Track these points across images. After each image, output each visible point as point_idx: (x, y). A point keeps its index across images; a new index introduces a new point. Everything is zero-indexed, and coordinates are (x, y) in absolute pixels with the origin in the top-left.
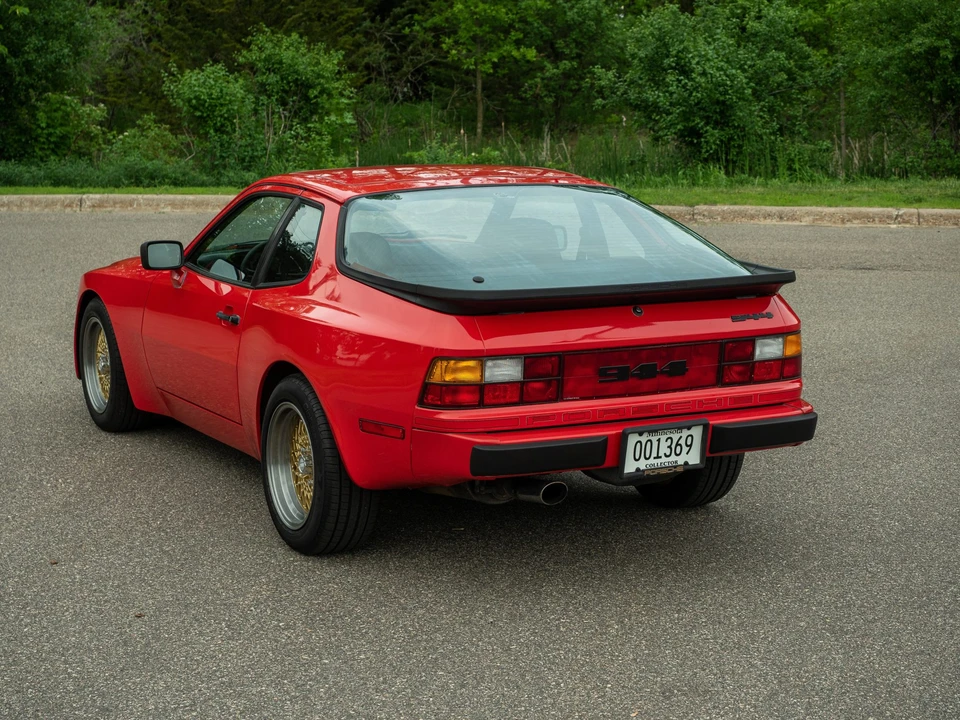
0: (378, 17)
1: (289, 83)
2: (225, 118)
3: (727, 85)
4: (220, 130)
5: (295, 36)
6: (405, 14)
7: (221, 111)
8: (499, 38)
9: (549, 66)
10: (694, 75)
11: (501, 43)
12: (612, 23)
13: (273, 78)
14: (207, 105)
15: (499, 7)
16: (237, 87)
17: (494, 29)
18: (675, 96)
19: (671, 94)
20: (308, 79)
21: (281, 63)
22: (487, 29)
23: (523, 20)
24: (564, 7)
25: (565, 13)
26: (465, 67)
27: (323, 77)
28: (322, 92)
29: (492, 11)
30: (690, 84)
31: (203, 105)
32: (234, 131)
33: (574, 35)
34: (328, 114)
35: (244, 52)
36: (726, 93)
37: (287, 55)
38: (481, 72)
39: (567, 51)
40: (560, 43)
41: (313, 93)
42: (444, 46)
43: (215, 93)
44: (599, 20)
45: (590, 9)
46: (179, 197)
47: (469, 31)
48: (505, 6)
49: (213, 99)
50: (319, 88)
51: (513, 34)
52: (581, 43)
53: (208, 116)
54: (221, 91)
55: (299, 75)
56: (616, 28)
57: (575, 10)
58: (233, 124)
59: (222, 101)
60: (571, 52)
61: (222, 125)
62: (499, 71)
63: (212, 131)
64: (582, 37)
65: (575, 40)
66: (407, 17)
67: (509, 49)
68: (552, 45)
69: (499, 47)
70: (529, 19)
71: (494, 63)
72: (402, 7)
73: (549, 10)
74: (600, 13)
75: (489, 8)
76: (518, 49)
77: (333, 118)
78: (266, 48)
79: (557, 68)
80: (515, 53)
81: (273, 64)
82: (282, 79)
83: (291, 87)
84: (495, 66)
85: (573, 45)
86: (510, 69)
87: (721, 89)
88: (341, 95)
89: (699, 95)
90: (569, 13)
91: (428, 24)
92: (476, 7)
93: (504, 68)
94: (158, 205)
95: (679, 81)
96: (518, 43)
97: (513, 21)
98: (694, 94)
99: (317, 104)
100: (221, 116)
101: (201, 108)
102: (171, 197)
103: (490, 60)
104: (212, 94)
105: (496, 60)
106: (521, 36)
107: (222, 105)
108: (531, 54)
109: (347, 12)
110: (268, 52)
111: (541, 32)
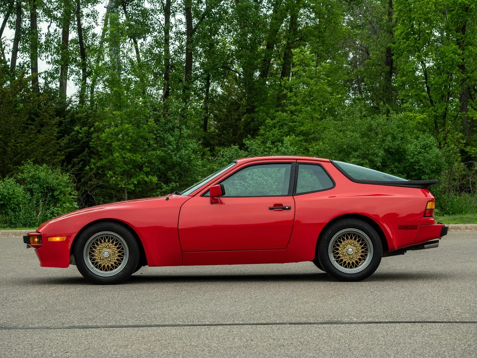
0: (65, 164)
1: (43, 188)
2: (16, 205)
3: (264, 184)
4: (13, 210)
5: (45, 165)
6: (79, 162)
7: (13, 201)
8: (137, 172)
9: (164, 186)
10: (248, 180)
11: (137, 174)
12: (197, 163)
13: (36, 186)
14: (7, 198)
15: (138, 154)
16: (20, 189)
17: (134, 167)
18: (239, 190)
19: (237, 189)
20: (53, 186)
21: (39, 178)
22: (131, 167)
23: (150, 162)
24: (171, 154)
25: (172, 158)
26: (120, 186)
27: (61, 185)
28: (60, 193)
29: (134, 156)
30: (246, 184)
31: (5, 198)
32: (20, 210)
33: (177, 169)
34: (65, 203)
35: (20, 174)
36: (263, 188)
37: (43, 175)
38: (128, 189)
39: (173, 178)
40: (170, 174)
41: (56, 193)
42: (108, 175)
43: (11, 192)
44: (189, 161)
45: (185, 155)
46: (18, 231)
47: (121, 168)
48: (140, 155)
49: (9, 195)
50: (59, 191)
51: (145, 169)
52: (180, 173)
53: (7, 203)
54: (14, 191)
55: (48, 184)
56: (199, 165)
57: (178, 156)
58: (19, 207)
59: (14, 196)
60: (175, 178)
61: (14, 208)
62: (137, 189)
63: (10, 210)
64: (181, 170)
65: (177, 172)
66: (81, 163)
67: (142, 176)
68: (165, 175)
69: (136, 176)
70: (153, 161)
71: (135, 184)
72: (78, 158)
73: (163, 156)
74: (190, 157)
75: (132, 155)
76: (148, 177)
77: (68, 205)
78: (31, 171)
79: (169, 186)
80: (146, 179)
81: (35, 179)
82: (40, 186)
83: (44, 190)
84: (135, 186)
85: (176, 175)
86: (142, 188)
87: (261, 186)
88: (70, 194)
89: (251, 189)
90: (174, 158)
91: (99, 164)
92: (125, 154)
93: (139, 188)
94: (8, 235)
95: (241, 183)
96: (147, 174)
97: (145, 162)
98: (248, 189)
99: (58, 199)
100: (14, 203)
101: (3, 200)
102: (15, 231)
103: (133, 183)
104: (9, 192)
105: (136, 183)
106: (149, 170)
107: (14, 198)
108: (155, 179)
109: (56, 158)
110: (32, 173)
111: (159, 168)
